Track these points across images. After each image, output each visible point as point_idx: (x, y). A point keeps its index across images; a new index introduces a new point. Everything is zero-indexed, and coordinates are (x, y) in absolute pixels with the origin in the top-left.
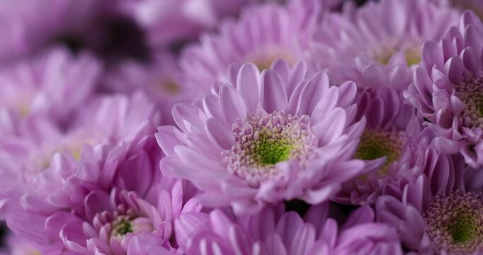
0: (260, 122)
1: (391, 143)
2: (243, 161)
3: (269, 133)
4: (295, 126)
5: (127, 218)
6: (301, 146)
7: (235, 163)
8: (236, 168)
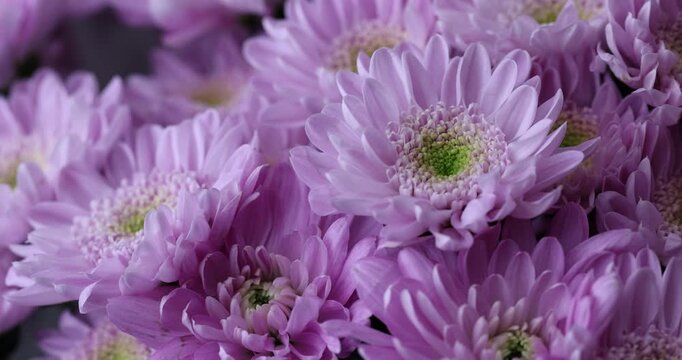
0: (417, 122)
1: (576, 124)
2: (417, 176)
3: (432, 135)
4: (465, 120)
5: (258, 282)
6: (483, 145)
7: (409, 181)
8: (411, 188)
